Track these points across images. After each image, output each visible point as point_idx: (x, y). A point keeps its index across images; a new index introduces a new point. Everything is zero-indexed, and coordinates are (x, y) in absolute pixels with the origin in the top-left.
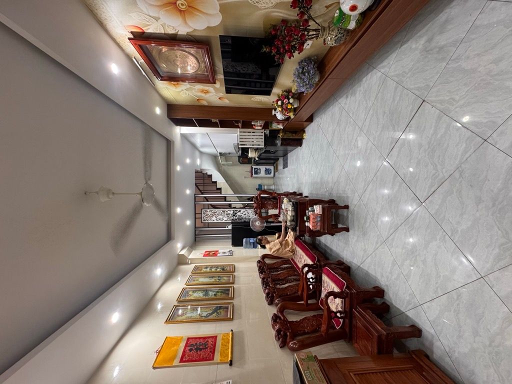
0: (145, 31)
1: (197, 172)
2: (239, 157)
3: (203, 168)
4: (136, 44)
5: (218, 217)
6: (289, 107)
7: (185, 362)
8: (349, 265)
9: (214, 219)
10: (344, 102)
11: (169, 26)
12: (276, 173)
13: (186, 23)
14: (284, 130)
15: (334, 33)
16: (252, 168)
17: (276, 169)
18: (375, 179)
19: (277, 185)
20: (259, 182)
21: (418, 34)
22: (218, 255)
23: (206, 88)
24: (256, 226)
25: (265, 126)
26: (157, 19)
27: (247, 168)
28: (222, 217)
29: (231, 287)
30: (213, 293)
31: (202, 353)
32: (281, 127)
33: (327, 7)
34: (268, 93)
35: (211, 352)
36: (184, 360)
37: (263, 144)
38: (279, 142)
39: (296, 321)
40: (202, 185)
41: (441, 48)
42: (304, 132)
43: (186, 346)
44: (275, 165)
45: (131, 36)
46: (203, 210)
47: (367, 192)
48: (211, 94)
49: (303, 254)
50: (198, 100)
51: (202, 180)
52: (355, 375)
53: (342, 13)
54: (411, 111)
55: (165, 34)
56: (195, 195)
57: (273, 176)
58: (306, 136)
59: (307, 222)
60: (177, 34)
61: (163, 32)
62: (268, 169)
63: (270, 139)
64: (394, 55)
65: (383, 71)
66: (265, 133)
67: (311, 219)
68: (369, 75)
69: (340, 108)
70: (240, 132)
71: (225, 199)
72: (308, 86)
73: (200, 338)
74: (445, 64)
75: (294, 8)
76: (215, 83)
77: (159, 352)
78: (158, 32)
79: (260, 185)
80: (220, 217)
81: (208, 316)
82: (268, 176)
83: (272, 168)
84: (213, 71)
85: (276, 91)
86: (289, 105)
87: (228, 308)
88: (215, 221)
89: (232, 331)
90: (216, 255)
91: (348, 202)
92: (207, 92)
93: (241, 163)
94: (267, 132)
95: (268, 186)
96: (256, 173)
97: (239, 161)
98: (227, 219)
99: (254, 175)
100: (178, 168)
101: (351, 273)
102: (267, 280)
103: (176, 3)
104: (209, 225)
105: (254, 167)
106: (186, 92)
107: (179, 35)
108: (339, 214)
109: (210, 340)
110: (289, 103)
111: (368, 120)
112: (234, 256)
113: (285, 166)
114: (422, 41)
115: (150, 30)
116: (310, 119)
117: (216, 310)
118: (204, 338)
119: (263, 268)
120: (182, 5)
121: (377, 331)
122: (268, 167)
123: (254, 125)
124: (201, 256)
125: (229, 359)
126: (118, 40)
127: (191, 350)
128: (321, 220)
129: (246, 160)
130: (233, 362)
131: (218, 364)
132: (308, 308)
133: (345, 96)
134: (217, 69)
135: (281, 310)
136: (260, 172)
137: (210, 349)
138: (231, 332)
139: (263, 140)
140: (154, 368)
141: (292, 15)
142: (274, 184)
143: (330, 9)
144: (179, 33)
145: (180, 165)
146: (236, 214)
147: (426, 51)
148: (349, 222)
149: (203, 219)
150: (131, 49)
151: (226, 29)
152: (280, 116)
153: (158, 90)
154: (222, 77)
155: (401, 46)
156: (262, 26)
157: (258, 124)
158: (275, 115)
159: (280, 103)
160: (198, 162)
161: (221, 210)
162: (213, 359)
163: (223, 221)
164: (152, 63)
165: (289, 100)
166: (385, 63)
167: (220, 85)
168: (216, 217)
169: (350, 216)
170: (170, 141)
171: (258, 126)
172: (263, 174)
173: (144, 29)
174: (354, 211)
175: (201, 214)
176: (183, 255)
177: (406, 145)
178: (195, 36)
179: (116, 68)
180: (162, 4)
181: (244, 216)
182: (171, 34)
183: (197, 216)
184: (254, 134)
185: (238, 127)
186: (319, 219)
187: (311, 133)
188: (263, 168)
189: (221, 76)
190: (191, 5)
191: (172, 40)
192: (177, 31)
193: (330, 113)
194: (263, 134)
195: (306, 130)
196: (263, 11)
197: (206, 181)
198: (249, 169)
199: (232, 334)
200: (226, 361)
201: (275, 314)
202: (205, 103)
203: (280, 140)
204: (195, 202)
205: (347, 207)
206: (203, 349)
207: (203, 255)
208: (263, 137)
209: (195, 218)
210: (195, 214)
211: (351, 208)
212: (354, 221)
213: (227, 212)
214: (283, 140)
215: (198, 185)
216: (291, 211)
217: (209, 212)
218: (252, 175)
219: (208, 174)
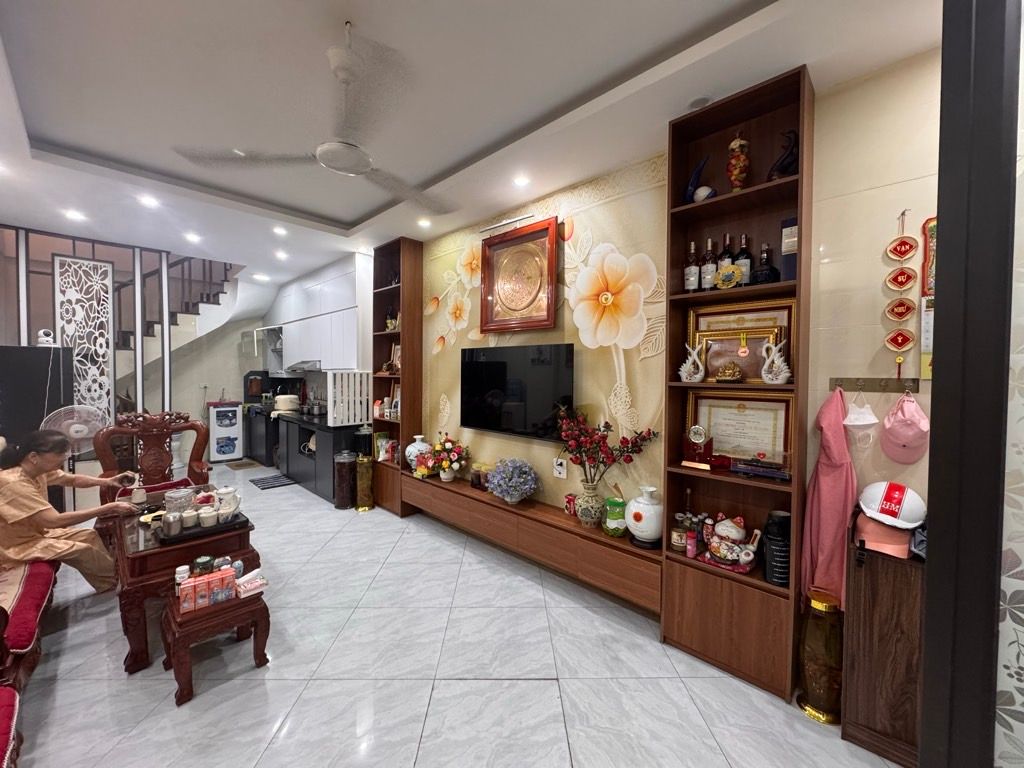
0: (566, 243)
1: (227, 269)
2: (267, 373)
3: (241, 286)
5: (78, 308)
6: (444, 463)
9: (68, 293)
11: (576, 276)
12: (223, 467)
13: (582, 300)
14: (375, 463)
15: (593, 504)
16: (236, 404)
17: (234, 465)
21: (610, 622)
23: (466, 316)
25: (383, 427)
26: (585, 262)
27: (235, 392)
32: (382, 457)
34: (467, 420)
37: (339, 424)
38: (344, 457)
41: (617, 659)
42: (372, 507)
44: (245, 460)
45: (559, 222)
46: (109, 268)
48: (452, 323)
50: (436, 299)
51: (200, 278)
54: (532, 671)
55: (564, 268)
56: (168, 253)
57: (212, 459)
58: (363, 512)
60: (564, 285)
61: (566, 266)
62: (234, 446)
63: (352, 439)
64: (572, 604)
65: (547, 598)
66: (362, 425)
68: (530, 583)
70: (361, 375)
74: (608, 675)
76: (482, 331)
78: (566, 259)
80: (80, 314)
82: (214, 447)
83: (238, 453)
84: (503, 330)
85: (467, 436)
86: (448, 463)
88: (60, 298)
92: (457, 314)
93: (246, 378)
94: (365, 431)
95: (180, 448)
96: (221, 416)
97: (252, 373)
98: (70, 331)
99: (213, 411)
103: (608, 291)
104: (41, 276)
105: (239, 410)
106: (456, 282)
107: (563, 288)
110: (452, 462)
111: (474, 612)
113: (264, 484)
114: (606, 631)
115: (568, 248)
116: (408, 511)
120: (606, 299)
122: (239, 444)
123: (383, 402)
126: (550, 201)
129: (255, 389)
133: (480, 558)
134: (508, 337)
136: (227, 426)
139: (346, 424)
143: (614, 490)
144: (566, 288)
146: (94, 362)
147: (603, 641)
149: (69, 260)
150: (537, 215)
152: (413, 450)
154: (492, 344)
155: (587, 608)
156: (584, 403)
157: (389, 410)
158: (414, 441)
159: (448, 445)
160: (262, 277)
161: (108, 317)
163: (60, 323)
164: (516, 238)
165: (457, 461)
166: (558, 597)
167: (475, 339)
168: (78, 301)
170: (348, 229)
171: (381, 409)
172: (221, 432)
173: (569, 241)
175: (93, 259)
178: (563, 310)
179: (521, 183)
180: (606, 274)
181: (83, 389)
182: (564, 277)
183: (84, 248)
184: (358, 403)
185: (377, 369)
186: (221, 597)
188: (235, 431)
189: (492, 342)
190: (607, 310)
191: (556, 278)
192: (569, 286)
194: (358, 422)
195: (378, 510)
196: (605, 402)
198: (231, 397)
202: (429, 310)
203: (353, 460)
204: (142, 249)
205: (261, 661)
208: (352, 423)
210: (93, 242)
211: (261, 675)
213: (102, 335)
214: (353, 466)
215: (186, 264)
217: (101, 283)
218: (216, 405)
219: (221, 295)
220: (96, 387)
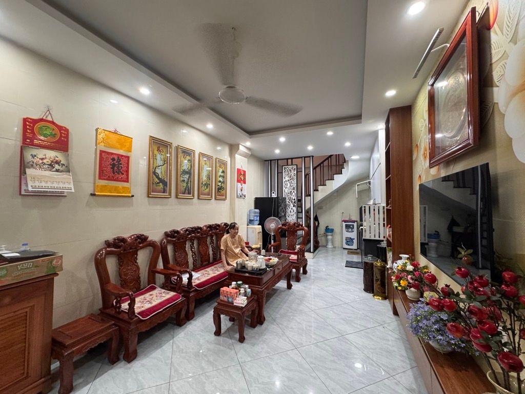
0: (492, 30)
1: (344, 156)
3: (350, 163)
4: (466, 25)
5: (288, 183)
7: (101, 154)
9: (286, 178)
11: (504, 66)
12: (347, 252)
14: (385, 269)
16: (354, 222)
17: (351, 252)
19: (333, 251)
20: (337, 230)
22: (239, 184)
25: (389, 243)
26: (514, 40)
27: (355, 216)
28: (289, 189)
30: (186, 179)
31: (109, 168)
32: (389, 265)
34: (423, 251)
35: (109, 177)
36: (103, 154)
37: (368, 238)
38: (369, 259)
40: (330, 164)
42: (383, 298)
43: (118, 155)
44: (357, 251)
46: (295, 167)
48: (423, 163)
50: (417, 145)
51: (335, 164)
55: (490, 65)
56: (313, 156)
57: (344, 247)
58: (377, 300)
59: (235, 285)
60: (492, 86)
61: (494, 61)
62: (353, 242)
63: (374, 248)
66: (383, 241)
67: (236, 291)
73: (128, 167)
76: (430, 166)
77: (115, 133)
79: (332, 231)
81: (155, 175)
82: (344, 241)
83: (355, 246)
87: (164, 192)
88: (284, 180)
89: (133, 196)
90: (239, 181)
92: (424, 156)
94: (384, 244)
95: (332, 240)
96: (347, 227)
98: (286, 192)
99: (344, 224)
100: (330, 133)
102: (198, 233)
104: (280, 173)
105: (355, 224)
106: (424, 127)
107: (492, 91)
109: (124, 176)
112: (237, 200)
113: (349, 264)
115: (495, 37)
116: (395, 311)
117: (162, 181)
118: (127, 171)
119: (217, 229)
122: (355, 241)
124: (238, 166)
125: (96, 193)
127: (113, 159)
130: (94, 197)
131: (95, 183)
135: (152, 244)
136: (350, 232)
137: (112, 176)
138: (130, 195)
139: (373, 238)
140: (97, 130)
142: (334, 247)
145: (333, 135)
149: (286, 167)
154: (442, 175)
158: (401, 258)
161: (295, 185)
162: (100, 178)
163: (284, 188)
168: (288, 180)
169: (230, 341)
170: (361, 119)
172: (347, 235)
173: (495, 26)
174: (231, 349)
175: (292, 165)
176: (238, 149)
179: (417, 9)
181: (289, 211)
182: (492, 75)
183: (290, 161)
185: (387, 205)
186: (229, 300)
187: (382, 306)
188: (354, 235)
192: (498, 84)
194: (382, 238)
197: (334, 168)
198: (354, 218)
199: (129, 197)
200: (96, 190)
201: (148, 238)
202: (415, 156)
203: (372, 262)
204: (305, 157)
206: (113, 171)
207: (240, 168)
208: (377, 238)
209: (287, 159)
210: (292, 159)
211: (239, 346)
213: (294, 192)
214: (372, 266)
215: (330, 158)
217: (294, 173)
218: (345, 221)
219: (343, 170)
220: (292, 211)
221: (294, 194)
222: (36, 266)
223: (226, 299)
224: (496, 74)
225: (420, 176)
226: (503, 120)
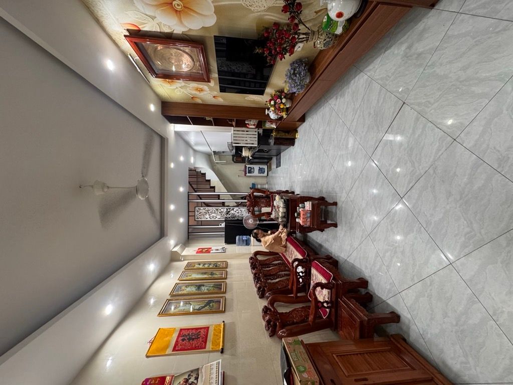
0: (141, 29)
1: (190, 170)
2: (233, 155)
3: (197, 166)
4: (132, 42)
5: (211, 215)
6: (281, 107)
7: (177, 351)
8: (338, 259)
9: (207, 217)
10: (334, 103)
11: (165, 25)
12: (270, 173)
13: (181, 22)
14: (277, 130)
15: (323, 37)
16: (246, 167)
17: (269, 169)
18: (361, 176)
19: (270, 184)
20: (252, 181)
22: (211, 252)
23: (201, 86)
24: (249, 224)
25: (259, 126)
26: (153, 18)
27: (241, 166)
28: (216, 215)
29: (224, 282)
30: (206, 288)
31: (195, 342)
32: (274, 126)
33: (317, 12)
34: (261, 93)
35: (203, 341)
36: (177, 349)
37: (257, 142)
38: (272, 141)
39: (286, 313)
40: (196, 183)
42: (297, 131)
43: (178, 337)
44: (268, 164)
45: (127, 34)
46: (197, 208)
47: (354, 189)
48: (205, 93)
49: (294, 249)
50: (192, 98)
51: (196, 179)
52: (337, 356)
53: (330, 19)
54: (393, 113)
55: (160, 32)
56: (188, 192)
57: (266, 175)
58: (298, 136)
59: (298, 218)
60: (173, 33)
61: (159, 31)
62: (262, 168)
63: (264, 138)
64: (379, 60)
65: (369, 74)
66: (258, 132)
67: (301, 215)
68: (357, 78)
69: (330, 109)
70: (234, 131)
71: (218, 197)
72: (299, 87)
73: (192, 329)
75: (286, 12)
76: (209, 81)
77: (152, 343)
78: (154, 30)
79: (254, 184)
80: (213, 215)
81: (201, 309)
82: (262, 175)
83: (265, 167)
84: (208, 70)
85: (269, 91)
86: (281, 104)
87: (220, 302)
88: (209, 219)
89: (224, 322)
90: (209, 252)
91: (337, 199)
92: (201, 90)
93: (235, 162)
94: (261, 131)
95: (261, 185)
96: (250, 172)
97: (233, 160)
98: (219, 217)
99: (248, 174)
100: (172, 165)
101: (339, 267)
102: (259, 275)
103: (172, 4)
104: (202, 223)
105: (248, 166)
106: (181, 90)
107: (175, 34)
108: (328, 211)
109: (202, 331)
111: (355, 120)
112: (227, 253)
113: (278, 165)
114: (403, 48)
115: (146, 28)
116: (303, 119)
117: (208, 303)
118: (197, 329)
119: (255, 264)
120: (178, 5)
121: (360, 317)
122: (261, 166)
123: (248, 124)
124: (194, 253)
125: (221, 347)
126: (114, 37)
127: (183, 340)
128: (310, 216)
129: (240, 159)
130: (224, 350)
131: (209, 352)
132: (297, 300)
133: (335, 97)
134: (212, 68)
135: (272, 303)
136: (254, 170)
137: (202, 338)
138: (223, 323)
139: (257, 139)
140: (147, 357)
141: (284, 18)
142: (267, 183)
143: (319, 14)
144: (175, 32)
145: (174, 163)
146: (229, 212)
147: (406, 56)
148: (337, 218)
149: (196, 217)
150: (127, 46)
151: (220, 30)
152: (273, 116)
153: (153, 87)
154: (217, 76)
155: (386, 51)
157: (252, 123)
158: (268, 114)
159: (272, 103)
160: (192, 160)
161: (214, 208)
162: (205, 348)
163: (217, 219)
164: (147, 60)
165: (281, 99)
166: (371, 67)
167: (214, 84)
168: (209, 215)
169: (338, 212)
170: (164, 138)
171: (251, 125)
172: (256, 173)
173: (140, 27)
174: (342, 207)
175: (195, 212)
176: (176, 251)
177: (389, 144)
178: (190, 35)
180: (159, 4)
181: (238, 214)
182: (167, 33)
183: (191, 214)
184: (247, 133)
185: (232, 126)
186: (309, 215)
187: (303, 133)
188: (256, 168)
189: (215, 75)
190: (187, 6)
191: (168, 39)
192: (172, 30)
193: (321, 113)
194: (257, 133)
195: (299, 129)
196: (256, 14)
197: (200, 180)
198: (243, 168)
199: (224, 325)
200: (217, 349)
201: (265, 306)
202: (199, 101)
203: (273, 139)
204: (188, 200)
205: (335, 204)
206: (196, 339)
207: (196, 252)
208: (257, 136)
209: (189, 216)
210: (189, 212)
211: (339, 204)
212: (341, 217)
213: (220, 210)
214: (276, 139)
215: (191, 183)
216: (283, 208)
217: (203, 210)
218: (246, 174)
219: (202, 172)
220: (237, 211)
221: (222, 210)
222: (294, 350)
223: (309, 220)
224: (166, 30)
225: (214, 97)
226: (192, 30)
